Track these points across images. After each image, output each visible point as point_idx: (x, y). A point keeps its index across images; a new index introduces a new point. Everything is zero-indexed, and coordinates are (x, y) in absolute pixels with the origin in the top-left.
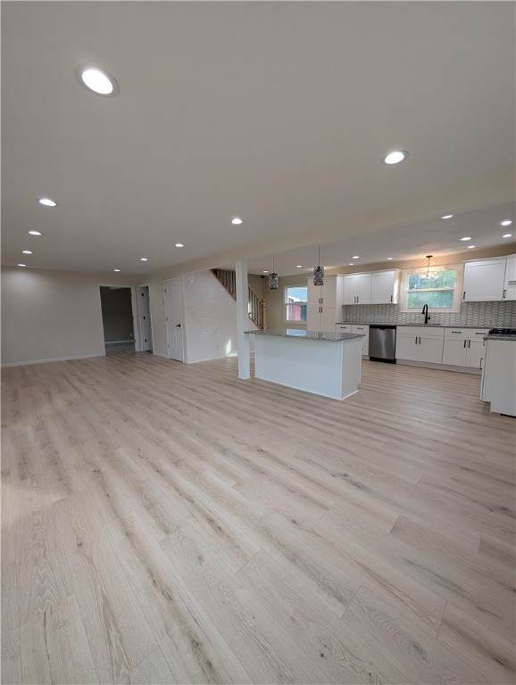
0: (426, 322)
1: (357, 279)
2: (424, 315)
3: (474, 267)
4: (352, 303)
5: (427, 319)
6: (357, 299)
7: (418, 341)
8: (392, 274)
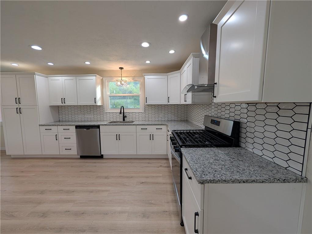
0: (124, 120)
1: (61, 81)
2: (122, 115)
3: (151, 79)
4: (60, 103)
5: (124, 117)
6: (63, 100)
7: (118, 137)
8: (93, 79)
